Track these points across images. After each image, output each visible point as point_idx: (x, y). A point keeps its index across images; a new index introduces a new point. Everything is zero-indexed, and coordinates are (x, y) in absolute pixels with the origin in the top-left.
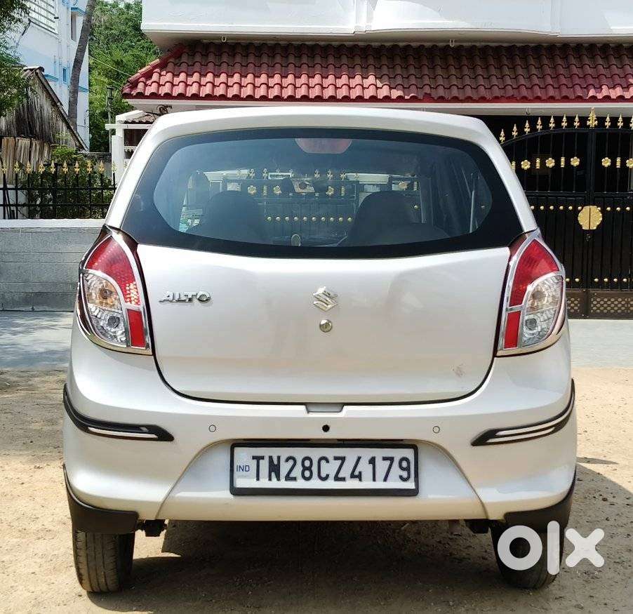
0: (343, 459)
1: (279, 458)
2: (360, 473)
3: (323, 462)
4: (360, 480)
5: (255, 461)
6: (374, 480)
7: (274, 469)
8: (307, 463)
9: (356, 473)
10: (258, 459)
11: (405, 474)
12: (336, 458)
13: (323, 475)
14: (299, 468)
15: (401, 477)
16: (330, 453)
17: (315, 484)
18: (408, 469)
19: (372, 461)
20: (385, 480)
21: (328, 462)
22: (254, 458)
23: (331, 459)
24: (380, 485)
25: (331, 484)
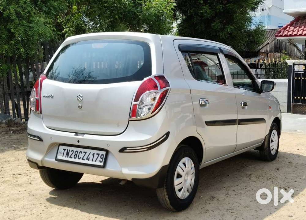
0: (86, 153)
1: (70, 150)
2: (89, 158)
3: (80, 153)
4: (89, 160)
5: (64, 151)
6: (92, 161)
7: (68, 153)
8: (76, 153)
9: (88, 158)
10: (65, 150)
11: (101, 160)
12: (84, 152)
13: (79, 158)
14: (74, 154)
15: (100, 161)
16: (83, 150)
17: (77, 160)
18: (102, 158)
19: (93, 154)
20: (95, 161)
21: (82, 153)
22: (64, 149)
23: (83, 152)
24: (94, 163)
25: (81, 161)
